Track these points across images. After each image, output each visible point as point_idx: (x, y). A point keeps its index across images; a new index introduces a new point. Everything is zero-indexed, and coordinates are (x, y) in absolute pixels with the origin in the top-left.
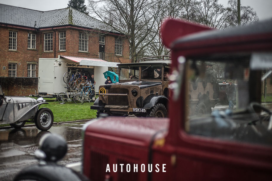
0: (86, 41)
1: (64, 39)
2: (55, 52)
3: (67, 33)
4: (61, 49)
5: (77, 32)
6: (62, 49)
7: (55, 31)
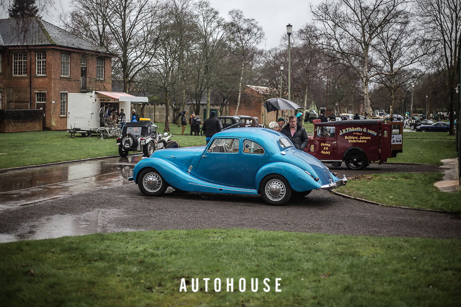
0: (68, 64)
1: (43, 61)
2: (31, 76)
3: (47, 55)
4: (38, 74)
5: (59, 53)
6: (40, 74)
7: (30, 50)
